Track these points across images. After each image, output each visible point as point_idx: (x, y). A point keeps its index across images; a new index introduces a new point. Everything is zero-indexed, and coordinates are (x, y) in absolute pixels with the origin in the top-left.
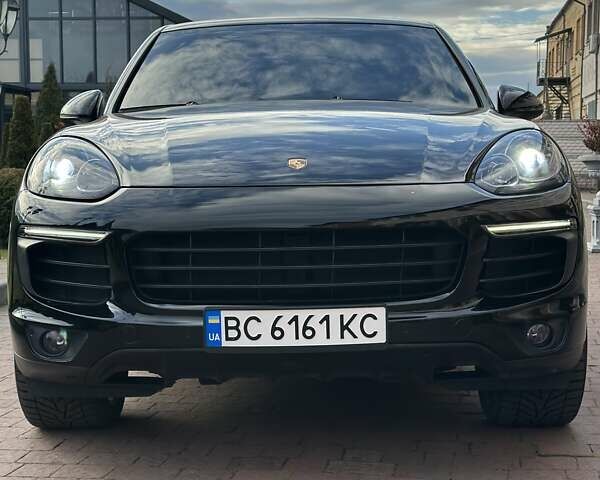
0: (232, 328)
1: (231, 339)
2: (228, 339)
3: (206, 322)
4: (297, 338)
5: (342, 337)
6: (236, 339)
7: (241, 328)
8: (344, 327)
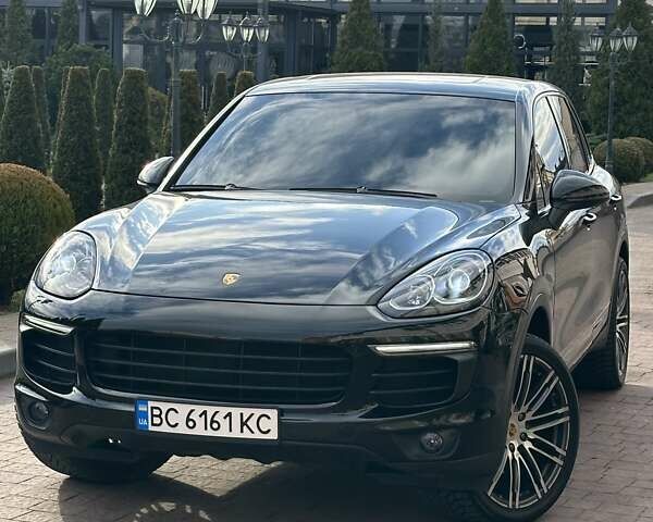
0: (156, 416)
1: (156, 425)
2: (153, 424)
3: (136, 408)
4: (206, 429)
5: (242, 431)
6: (159, 425)
7: (163, 416)
8: (243, 424)
